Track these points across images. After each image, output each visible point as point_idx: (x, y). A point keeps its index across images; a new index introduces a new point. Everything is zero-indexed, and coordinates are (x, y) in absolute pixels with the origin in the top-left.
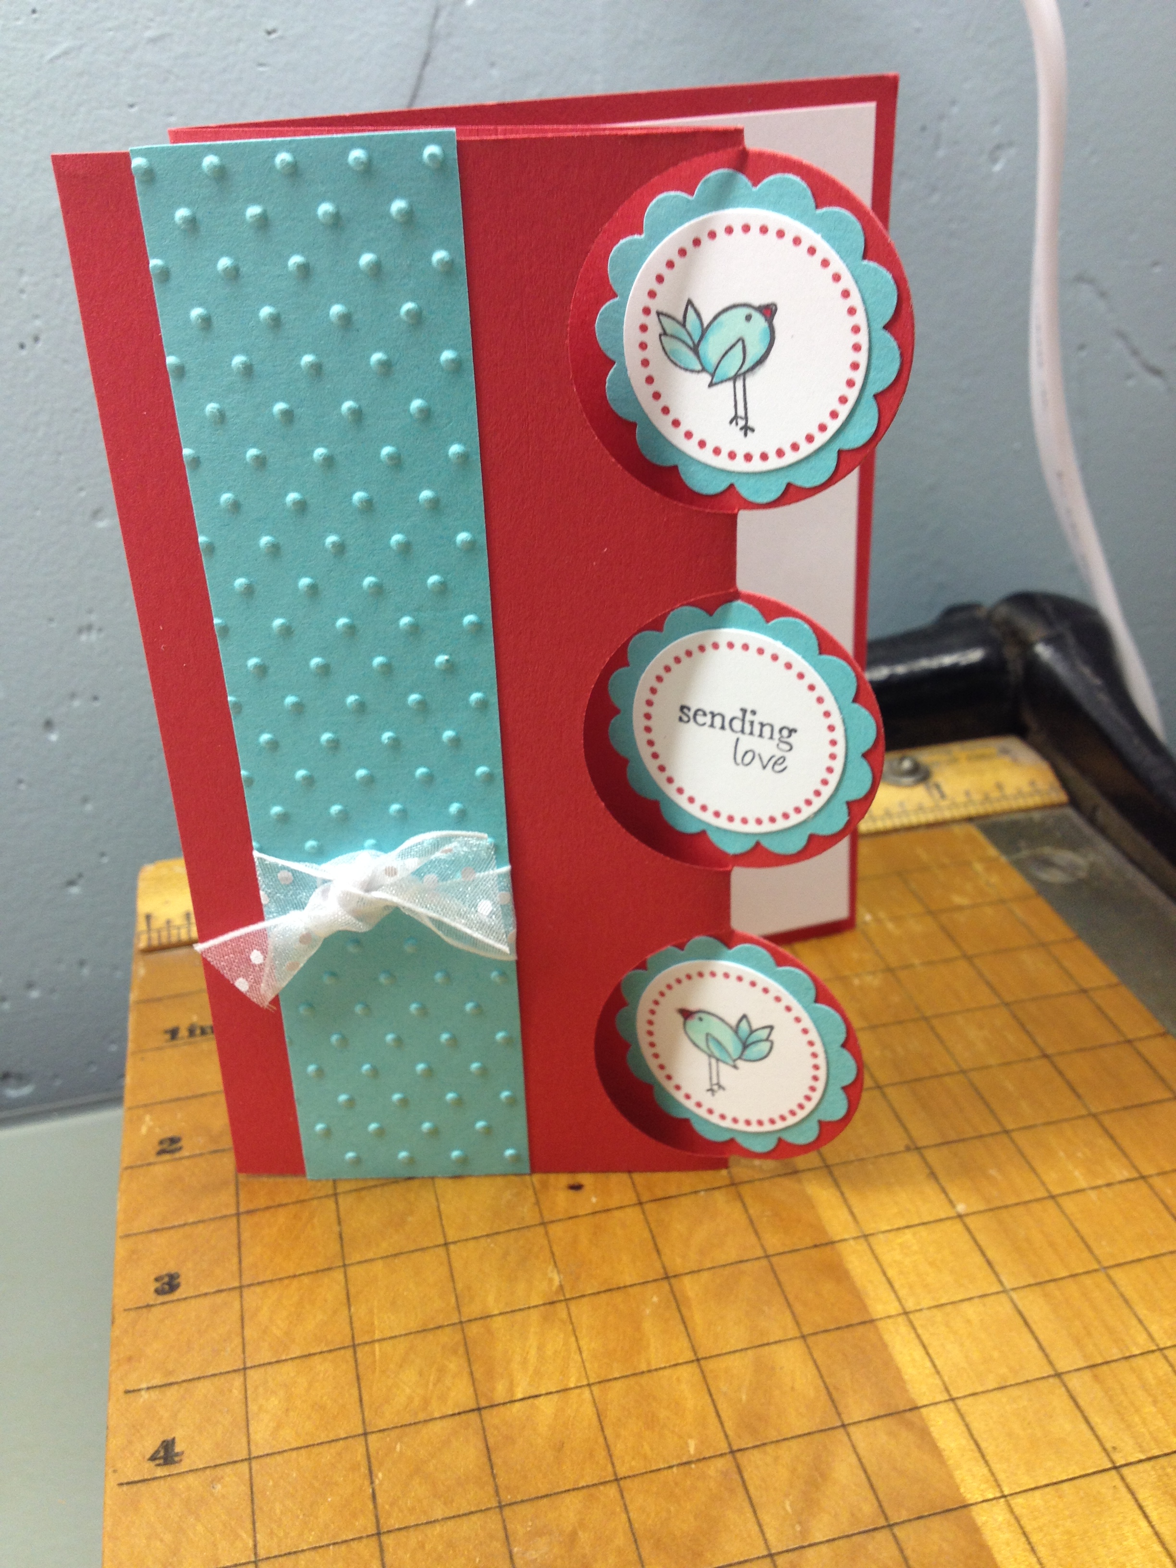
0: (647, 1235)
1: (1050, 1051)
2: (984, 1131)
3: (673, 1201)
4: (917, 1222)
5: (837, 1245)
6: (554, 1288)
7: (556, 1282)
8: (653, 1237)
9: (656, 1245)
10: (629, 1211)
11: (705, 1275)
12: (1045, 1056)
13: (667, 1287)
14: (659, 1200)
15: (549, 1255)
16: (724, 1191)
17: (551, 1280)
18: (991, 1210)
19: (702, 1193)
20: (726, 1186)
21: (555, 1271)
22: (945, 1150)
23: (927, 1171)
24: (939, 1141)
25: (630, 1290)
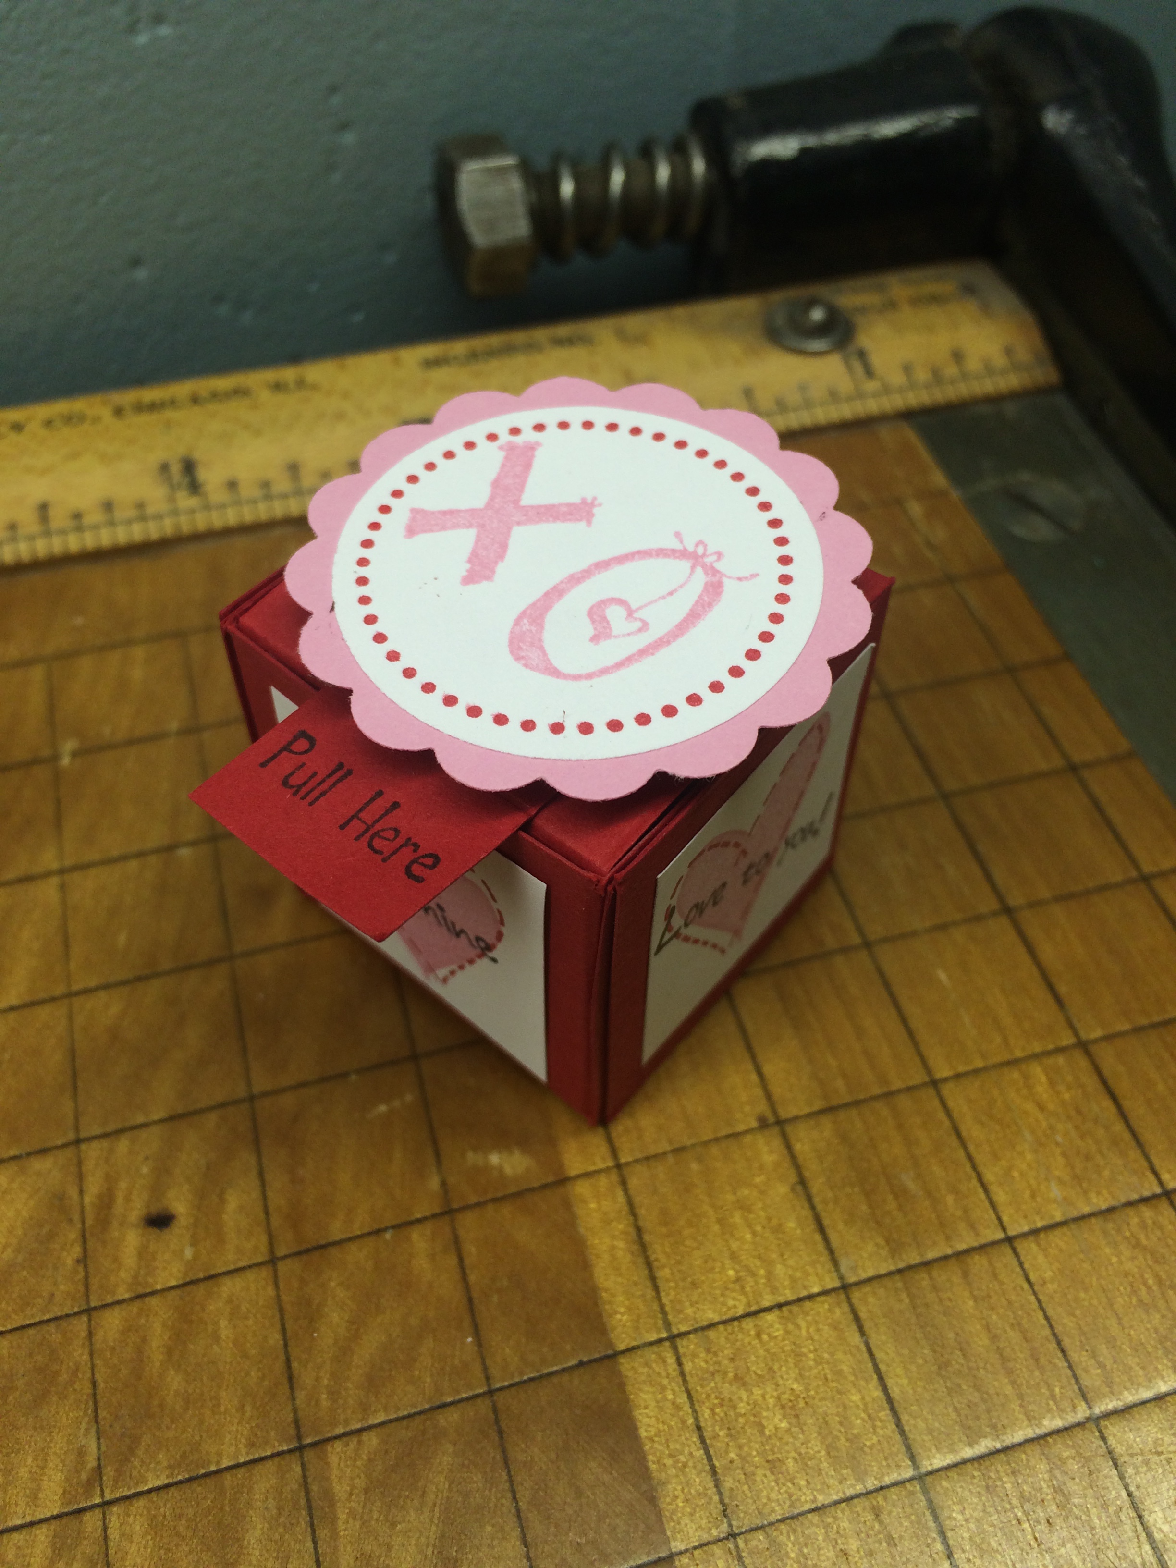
0: (275, 1338)
1: (1015, 899)
2: (897, 1085)
3: (334, 1251)
4: (766, 1304)
5: (622, 1360)
6: (84, 1476)
7: (92, 1463)
8: (286, 1345)
9: (288, 1362)
10: (250, 1275)
11: (372, 1440)
12: (1007, 911)
13: (298, 1469)
14: (307, 1251)
15: (88, 1389)
16: (428, 1229)
17: (81, 1453)
18: (900, 1271)
19: (388, 1236)
20: (434, 1216)
21: (93, 1430)
22: (827, 1124)
23: (793, 1178)
24: (818, 1105)
25: (228, 1479)
